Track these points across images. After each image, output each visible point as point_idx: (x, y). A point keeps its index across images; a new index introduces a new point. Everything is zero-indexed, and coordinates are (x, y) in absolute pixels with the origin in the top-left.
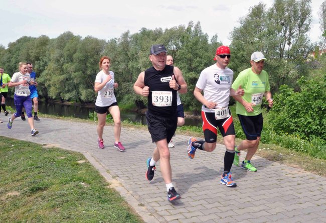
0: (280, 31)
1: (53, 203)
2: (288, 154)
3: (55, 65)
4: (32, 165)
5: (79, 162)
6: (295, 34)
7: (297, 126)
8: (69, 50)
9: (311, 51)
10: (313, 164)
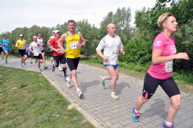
0: (119, 22)
1: (29, 91)
2: (121, 69)
3: (30, 39)
4: (21, 77)
5: (39, 76)
6: (125, 23)
7: (125, 59)
8: (36, 32)
9: (132, 30)
10: (130, 73)
